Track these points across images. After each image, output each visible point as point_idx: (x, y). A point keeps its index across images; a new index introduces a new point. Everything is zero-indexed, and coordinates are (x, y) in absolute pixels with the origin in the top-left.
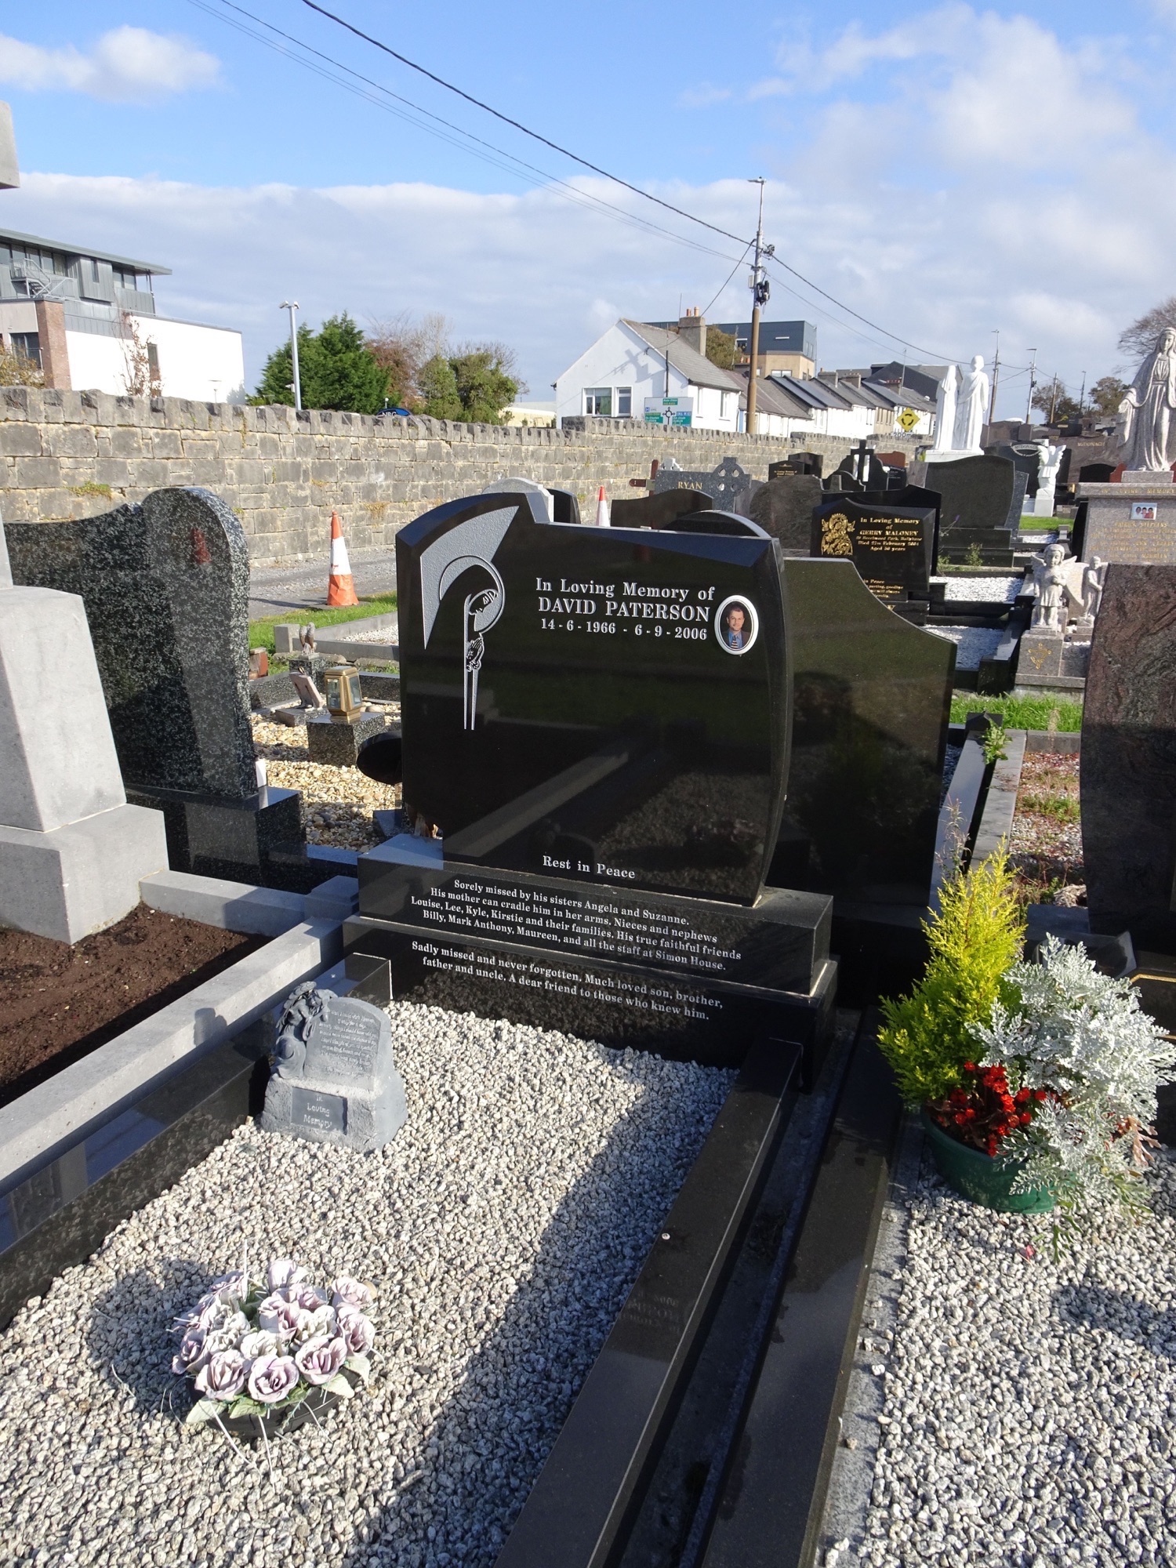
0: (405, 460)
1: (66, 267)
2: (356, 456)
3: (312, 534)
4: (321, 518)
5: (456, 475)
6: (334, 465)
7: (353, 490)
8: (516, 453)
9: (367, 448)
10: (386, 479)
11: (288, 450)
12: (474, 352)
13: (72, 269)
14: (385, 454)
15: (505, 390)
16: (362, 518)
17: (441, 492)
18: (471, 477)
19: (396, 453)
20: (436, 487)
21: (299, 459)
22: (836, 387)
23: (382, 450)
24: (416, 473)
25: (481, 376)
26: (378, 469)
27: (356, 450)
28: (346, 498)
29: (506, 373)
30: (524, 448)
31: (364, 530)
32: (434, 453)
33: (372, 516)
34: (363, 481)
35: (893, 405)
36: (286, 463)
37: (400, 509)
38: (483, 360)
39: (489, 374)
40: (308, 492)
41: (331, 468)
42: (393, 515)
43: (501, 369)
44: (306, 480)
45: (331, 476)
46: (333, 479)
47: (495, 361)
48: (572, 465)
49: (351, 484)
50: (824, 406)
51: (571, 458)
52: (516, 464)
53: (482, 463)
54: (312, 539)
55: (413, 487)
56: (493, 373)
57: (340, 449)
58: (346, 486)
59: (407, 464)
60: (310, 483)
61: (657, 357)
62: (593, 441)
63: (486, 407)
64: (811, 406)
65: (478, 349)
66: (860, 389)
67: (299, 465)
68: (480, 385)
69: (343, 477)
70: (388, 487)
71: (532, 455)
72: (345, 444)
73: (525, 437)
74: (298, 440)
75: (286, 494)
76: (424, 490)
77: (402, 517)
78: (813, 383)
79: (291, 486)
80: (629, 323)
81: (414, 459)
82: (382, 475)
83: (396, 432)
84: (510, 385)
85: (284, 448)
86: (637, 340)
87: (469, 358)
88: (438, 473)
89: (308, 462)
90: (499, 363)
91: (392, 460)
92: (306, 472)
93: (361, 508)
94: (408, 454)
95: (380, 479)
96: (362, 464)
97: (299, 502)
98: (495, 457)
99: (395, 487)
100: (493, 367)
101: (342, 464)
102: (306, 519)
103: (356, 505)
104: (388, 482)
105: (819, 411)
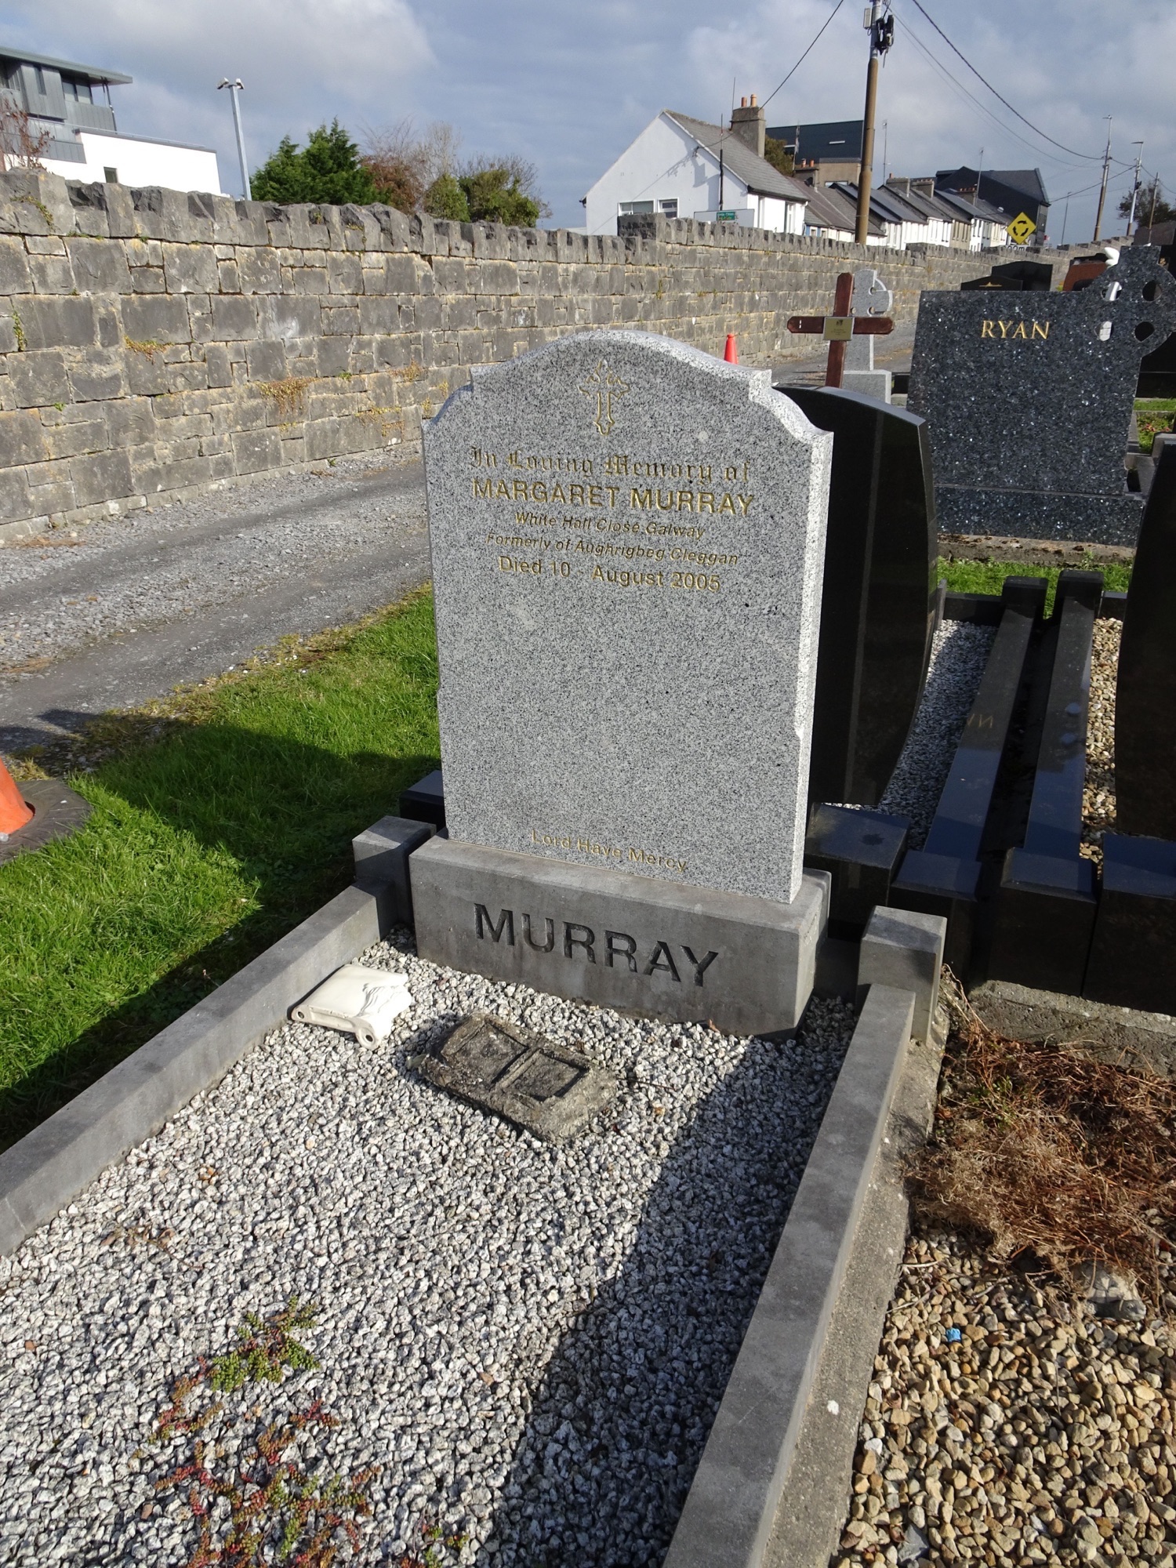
0: (342, 292)
2: (229, 286)
3: (139, 456)
4: (158, 422)
5: (444, 320)
6: (179, 305)
7: (230, 357)
8: (549, 276)
9: (255, 270)
10: (302, 331)
11: (53, 274)
12: (487, 169)
13: (13, 79)
14: (298, 280)
15: (525, 213)
16: (255, 414)
17: (417, 352)
18: (471, 323)
19: (322, 278)
20: (406, 343)
21: (84, 294)
22: (908, 196)
23: (289, 274)
24: (366, 318)
25: (497, 197)
26: (283, 313)
27: (229, 273)
28: (216, 374)
30: (561, 268)
31: (261, 438)
32: (399, 277)
33: (277, 408)
34: (252, 338)
35: (970, 217)
36: (50, 305)
37: (336, 390)
38: (498, 178)
39: (506, 195)
40: (118, 367)
41: (175, 314)
42: (323, 403)
44: (111, 339)
45: (173, 329)
46: (181, 337)
47: (512, 179)
48: (636, 296)
49: (224, 345)
50: (898, 220)
51: (635, 284)
52: (549, 297)
53: (489, 294)
54: (138, 468)
55: (361, 345)
56: (511, 193)
57: (191, 271)
58: (211, 350)
59: (346, 300)
60: (122, 348)
61: (709, 158)
62: (668, 256)
65: (492, 166)
66: (932, 199)
67: (88, 307)
68: (495, 209)
69: (203, 331)
70: (309, 348)
71: (575, 280)
72: (201, 260)
73: (564, 251)
74: (76, 249)
75: (58, 374)
76: (383, 349)
77: (341, 405)
78: (883, 193)
79: (72, 357)
80: (674, 115)
81: (360, 287)
82: (293, 325)
83: (317, 236)
84: (529, 208)
85: (41, 270)
86: (685, 137)
87: (482, 176)
88: (411, 317)
89: (111, 300)
90: (517, 181)
91: (314, 292)
92: (108, 324)
93: (252, 394)
94: (346, 281)
95: (289, 331)
96: (247, 304)
97: (94, 390)
98: (513, 284)
99: (324, 347)
100: (509, 186)
101: (197, 304)
102: (121, 426)
103: (239, 387)
104: (308, 338)
105: (892, 225)
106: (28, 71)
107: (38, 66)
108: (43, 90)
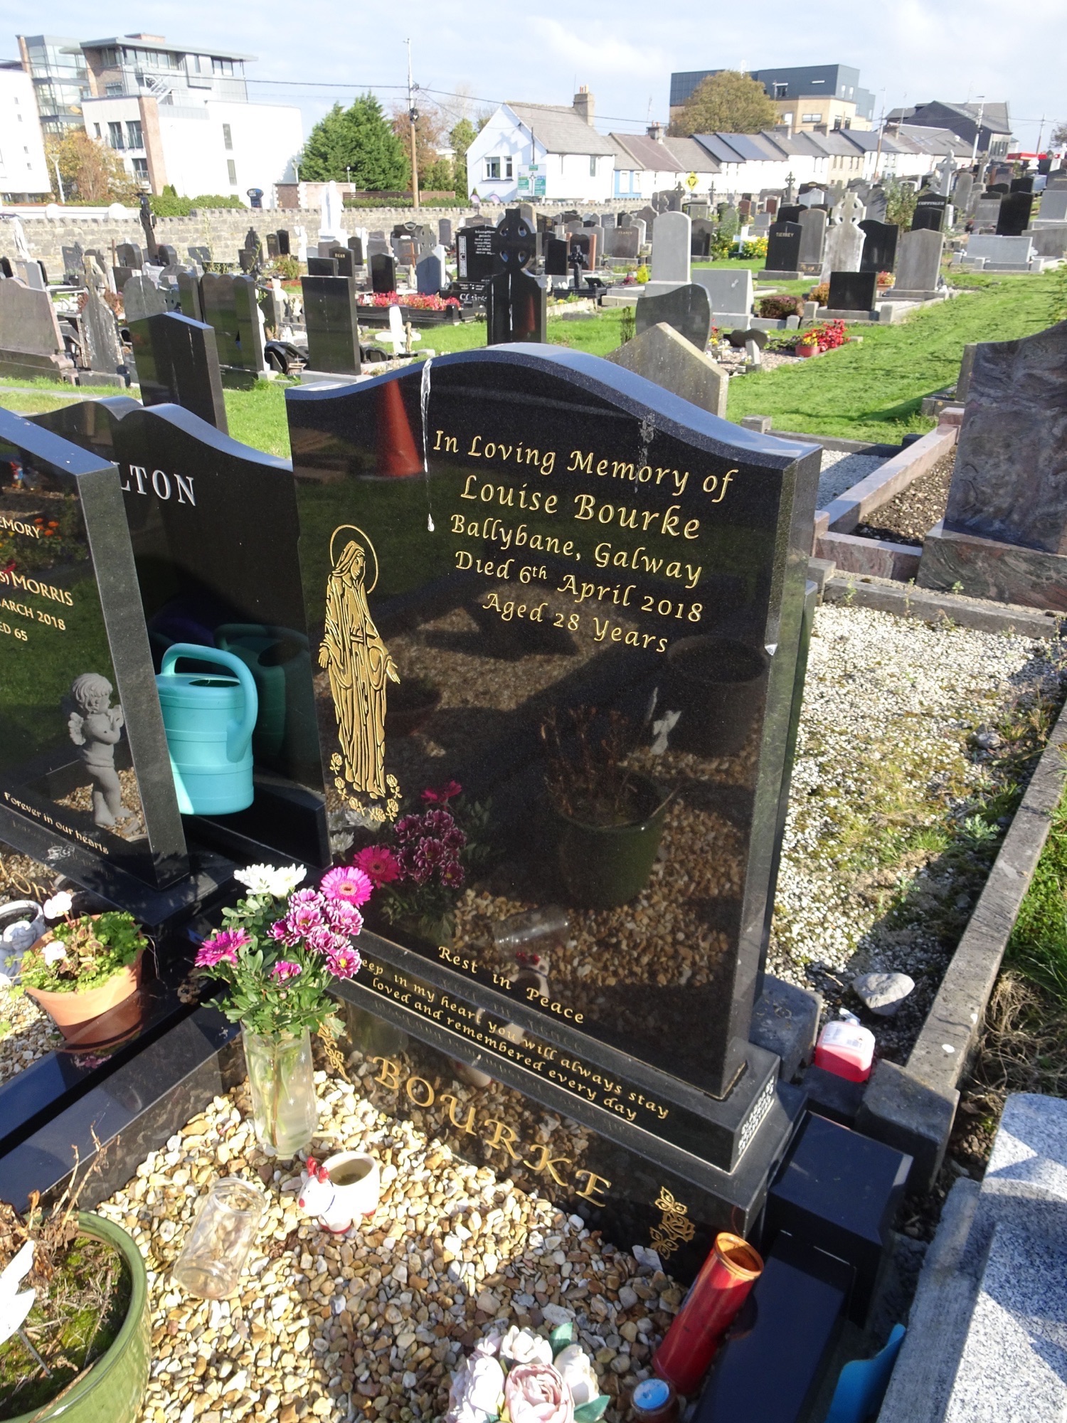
1: (178, 61)
13: (182, 63)
50: (744, 160)
61: (526, 132)
64: (723, 161)
80: (511, 105)
86: (513, 118)
105: (733, 166)
106: (190, 59)
107: (197, 55)
108: (199, 69)
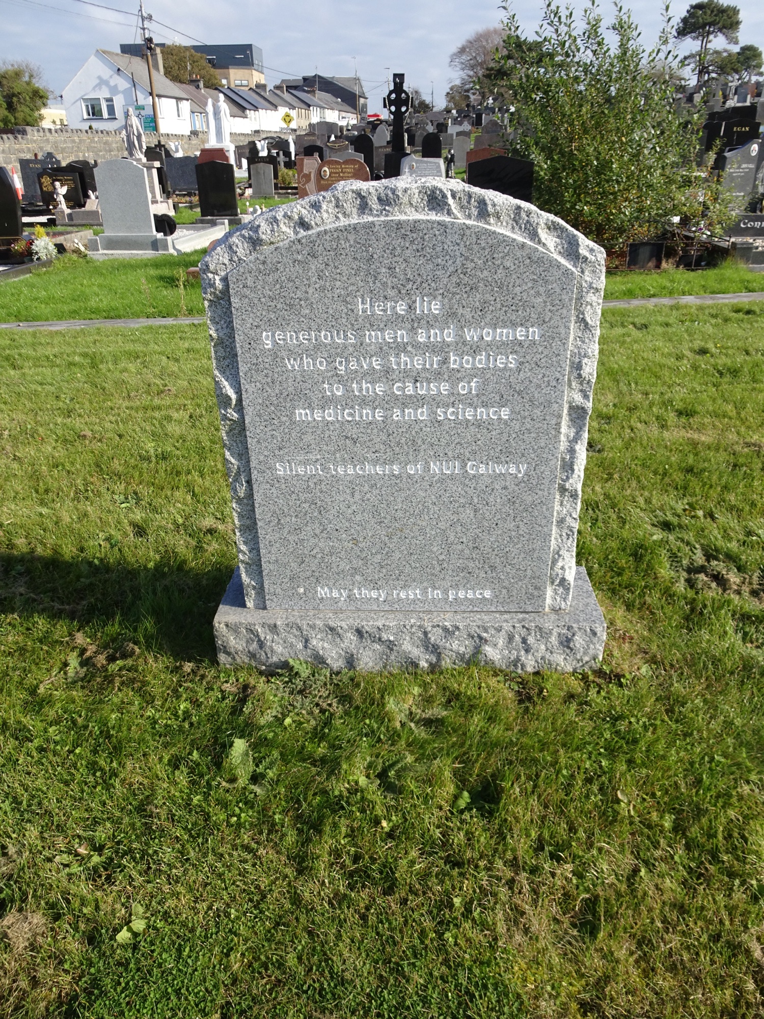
12: (10, 68)
15: (39, 97)
22: (267, 95)
25: (18, 87)
29: (38, 84)
35: (309, 106)
38: (18, 74)
39: (25, 85)
43: (34, 81)
47: (27, 75)
50: (256, 108)
56: (28, 83)
61: (125, 77)
63: (27, 110)
64: (246, 109)
65: (12, 65)
66: (286, 96)
68: (19, 93)
78: (251, 92)
80: (104, 52)
84: (42, 94)
86: (110, 65)
87: (6, 73)
90: (31, 76)
100: (27, 79)
105: (252, 112)
